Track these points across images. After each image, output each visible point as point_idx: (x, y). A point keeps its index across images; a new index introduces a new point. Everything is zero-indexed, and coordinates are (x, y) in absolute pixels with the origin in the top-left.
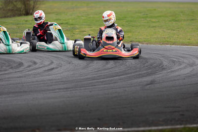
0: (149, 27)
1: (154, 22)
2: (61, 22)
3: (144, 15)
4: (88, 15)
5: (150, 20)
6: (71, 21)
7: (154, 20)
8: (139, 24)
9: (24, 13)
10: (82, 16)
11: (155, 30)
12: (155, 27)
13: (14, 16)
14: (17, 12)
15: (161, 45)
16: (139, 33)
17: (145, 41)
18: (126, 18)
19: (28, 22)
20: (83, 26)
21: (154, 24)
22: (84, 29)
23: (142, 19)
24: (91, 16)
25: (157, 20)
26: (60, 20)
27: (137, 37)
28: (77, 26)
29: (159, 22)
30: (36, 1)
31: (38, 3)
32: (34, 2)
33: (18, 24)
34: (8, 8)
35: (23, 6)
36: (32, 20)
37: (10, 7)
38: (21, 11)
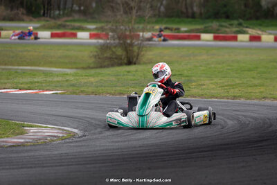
4: (208, 64)
6: (185, 72)
9: (125, 61)
10: (201, 66)
13: (113, 65)
14: (116, 61)
16: (274, 87)
18: (257, 68)
19: (130, 74)
20: (202, 78)
22: (203, 82)
24: (213, 66)
27: (272, 92)
28: (194, 78)
30: (140, 47)
31: (144, 49)
32: (139, 48)
33: (118, 75)
34: (105, 55)
35: (124, 53)
36: (136, 71)
37: (108, 54)
38: (121, 59)
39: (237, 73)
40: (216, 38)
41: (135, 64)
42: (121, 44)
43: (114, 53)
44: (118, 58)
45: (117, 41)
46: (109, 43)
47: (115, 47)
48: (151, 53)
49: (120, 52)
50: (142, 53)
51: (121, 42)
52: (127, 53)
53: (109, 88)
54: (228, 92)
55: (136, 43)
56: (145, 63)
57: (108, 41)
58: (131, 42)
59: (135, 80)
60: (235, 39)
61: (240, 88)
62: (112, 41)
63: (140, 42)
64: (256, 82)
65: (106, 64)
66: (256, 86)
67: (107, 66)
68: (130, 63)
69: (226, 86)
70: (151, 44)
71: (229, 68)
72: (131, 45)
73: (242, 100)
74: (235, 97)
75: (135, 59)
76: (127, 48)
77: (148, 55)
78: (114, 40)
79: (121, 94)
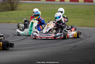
0: (74, 18)
2: (30, 14)
3: (72, 11)
4: (43, 11)
5: (75, 14)
7: (77, 14)
8: (69, 16)
9: (11, 9)
11: (77, 19)
12: (77, 18)
13: (6, 11)
14: (7, 9)
15: (80, 27)
19: (13, 14)
21: (77, 16)
23: (71, 14)
24: (45, 12)
25: (79, 14)
26: (29, 13)
29: (79, 15)
31: (18, 4)
32: (16, 4)
33: (8, 15)
35: (11, 6)
36: (15, 13)
37: (4, 6)
38: (9, 8)
41: (15, 10)
43: (6, 6)
47: (7, 3)
48: (21, 6)
49: (9, 5)
50: (18, 6)
52: (12, 6)
53: (4, 20)
55: (15, 2)
56: (19, 10)
58: (13, 1)
59: (14, 17)
63: (17, 1)
68: (13, 10)
70: (21, 2)
71: (51, 12)
72: (13, 3)
75: (15, 9)
77: (20, 7)
79: (9, 23)
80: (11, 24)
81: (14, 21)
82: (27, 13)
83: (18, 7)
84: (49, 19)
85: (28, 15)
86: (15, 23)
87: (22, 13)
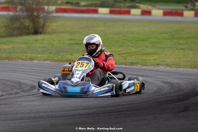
0: (177, 49)
1: (182, 44)
2: (76, 42)
3: (170, 35)
4: (106, 35)
5: (177, 42)
7: (182, 42)
8: (165, 46)
9: (32, 31)
11: (184, 52)
13: (21, 35)
14: (24, 31)
15: (192, 68)
16: (166, 55)
17: (173, 65)
18: (149, 38)
19: (37, 42)
21: (183, 47)
23: (169, 41)
24: (110, 36)
25: (185, 42)
26: (75, 40)
27: (164, 60)
29: (187, 44)
30: (46, 19)
31: (49, 20)
32: (44, 20)
33: (27, 43)
34: (15, 26)
35: (32, 24)
36: (43, 40)
37: (17, 25)
38: (28, 29)
39: (131, 43)
40: (112, 12)
41: (41, 33)
42: (29, 16)
43: (22, 23)
44: (26, 28)
45: (25, 14)
46: (18, 15)
47: (24, 18)
48: (55, 24)
49: (27, 23)
50: (48, 24)
51: (29, 14)
52: (34, 24)
53: (20, 54)
54: (126, 59)
55: (42, 15)
56: (49, 33)
57: (17, 14)
58: (38, 14)
59: (42, 48)
60: (128, 13)
61: (136, 56)
62: (21, 14)
63: (45, 14)
64: (150, 50)
65: (15, 33)
66: (150, 54)
67: (17, 35)
68: (36, 32)
69: (124, 54)
70: (55, 17)
71: (124, 38)
72: (38, 17)
73: (139, 66)
74: (132, 64)
75: (40, 30)
76: (34, 19)
77: (53, 26)
78: (23, 12)
79: (31, 59)
80: (36, 62)
81: (42, 55)
82: (71, 40)
83: (48, 26)
84: (121, 51)
85: (72, 44)
86: (44, 60)
87: (59, 40)
